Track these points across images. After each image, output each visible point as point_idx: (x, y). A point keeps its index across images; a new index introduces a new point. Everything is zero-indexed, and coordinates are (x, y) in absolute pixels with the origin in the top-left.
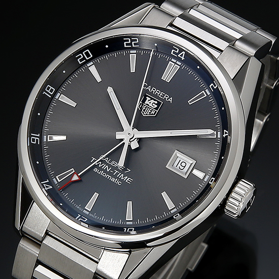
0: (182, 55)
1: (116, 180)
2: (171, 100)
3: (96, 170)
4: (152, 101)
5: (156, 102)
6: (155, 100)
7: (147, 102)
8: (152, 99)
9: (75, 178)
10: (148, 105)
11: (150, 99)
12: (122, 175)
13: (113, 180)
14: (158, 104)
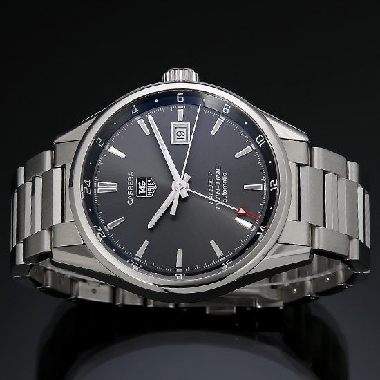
0: (88, 183)
1: (223, 179)
2: (131, 174)
3: (225, 200)
4: (140, 187)
6: (138, 185)
8: (139, 189)
9: (242, 211)
10: (146, 189)
12: (216, 176)
14: (140, 181)
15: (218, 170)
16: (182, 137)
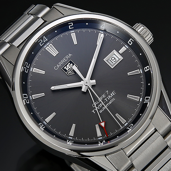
0: (45, 40)
1: (111, 101)
2: (70, 55)
3: (101, 111)
4: (68, 66)
5: (69, 63)
6: (67, 64)
7: (67, 69)
8: (66, 66)
9: (103, 124)
10: (70, 69)
11: (66, 67)
12: (109, 96)
13: (110, 103)
14: (71, 62)
15: (113, 94)
16: (113, 61)
